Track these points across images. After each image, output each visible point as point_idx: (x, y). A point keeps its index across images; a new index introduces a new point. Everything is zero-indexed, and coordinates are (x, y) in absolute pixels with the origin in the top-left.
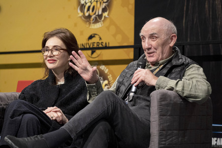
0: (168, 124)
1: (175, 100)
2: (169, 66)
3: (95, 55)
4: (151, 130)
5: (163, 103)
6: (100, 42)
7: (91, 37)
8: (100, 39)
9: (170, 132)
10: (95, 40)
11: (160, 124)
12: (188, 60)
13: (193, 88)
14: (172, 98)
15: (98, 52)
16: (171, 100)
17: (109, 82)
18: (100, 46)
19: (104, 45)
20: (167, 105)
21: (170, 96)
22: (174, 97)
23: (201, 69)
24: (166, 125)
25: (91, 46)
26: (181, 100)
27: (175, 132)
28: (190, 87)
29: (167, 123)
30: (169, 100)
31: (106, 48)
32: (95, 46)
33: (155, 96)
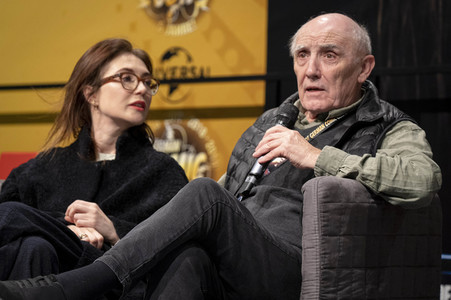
0: (341, 253)
1: (359, 200)
2: (348, 124)
3: (177, 96)
4: (304, 268)
5: (331, 206)
6: (189, 65)
7: (168, 56)
8: (190, 59)
9: (345, 272)
10: (178, 61)
11: (323, 255)
12: (395, 112)
13: (400, 173)
14: (352, 195)
15: (184, 89)
16: (348, 201)
17: (208, 157)
18: (189, 75)
19: (198, 72)
20: (341, 211)
21: (346, 191)
22: (357, 193)
23: (422, 133)
24: (336, 255)
25: (169, 76)
26: (372, 200)
27: (358, 271)
28: (395, 172)
29: (339, 251)
30: (344, 200)
31: (203, 79)
32: (178, 74)
33: (314, 191)
